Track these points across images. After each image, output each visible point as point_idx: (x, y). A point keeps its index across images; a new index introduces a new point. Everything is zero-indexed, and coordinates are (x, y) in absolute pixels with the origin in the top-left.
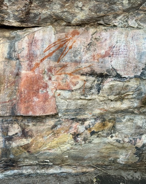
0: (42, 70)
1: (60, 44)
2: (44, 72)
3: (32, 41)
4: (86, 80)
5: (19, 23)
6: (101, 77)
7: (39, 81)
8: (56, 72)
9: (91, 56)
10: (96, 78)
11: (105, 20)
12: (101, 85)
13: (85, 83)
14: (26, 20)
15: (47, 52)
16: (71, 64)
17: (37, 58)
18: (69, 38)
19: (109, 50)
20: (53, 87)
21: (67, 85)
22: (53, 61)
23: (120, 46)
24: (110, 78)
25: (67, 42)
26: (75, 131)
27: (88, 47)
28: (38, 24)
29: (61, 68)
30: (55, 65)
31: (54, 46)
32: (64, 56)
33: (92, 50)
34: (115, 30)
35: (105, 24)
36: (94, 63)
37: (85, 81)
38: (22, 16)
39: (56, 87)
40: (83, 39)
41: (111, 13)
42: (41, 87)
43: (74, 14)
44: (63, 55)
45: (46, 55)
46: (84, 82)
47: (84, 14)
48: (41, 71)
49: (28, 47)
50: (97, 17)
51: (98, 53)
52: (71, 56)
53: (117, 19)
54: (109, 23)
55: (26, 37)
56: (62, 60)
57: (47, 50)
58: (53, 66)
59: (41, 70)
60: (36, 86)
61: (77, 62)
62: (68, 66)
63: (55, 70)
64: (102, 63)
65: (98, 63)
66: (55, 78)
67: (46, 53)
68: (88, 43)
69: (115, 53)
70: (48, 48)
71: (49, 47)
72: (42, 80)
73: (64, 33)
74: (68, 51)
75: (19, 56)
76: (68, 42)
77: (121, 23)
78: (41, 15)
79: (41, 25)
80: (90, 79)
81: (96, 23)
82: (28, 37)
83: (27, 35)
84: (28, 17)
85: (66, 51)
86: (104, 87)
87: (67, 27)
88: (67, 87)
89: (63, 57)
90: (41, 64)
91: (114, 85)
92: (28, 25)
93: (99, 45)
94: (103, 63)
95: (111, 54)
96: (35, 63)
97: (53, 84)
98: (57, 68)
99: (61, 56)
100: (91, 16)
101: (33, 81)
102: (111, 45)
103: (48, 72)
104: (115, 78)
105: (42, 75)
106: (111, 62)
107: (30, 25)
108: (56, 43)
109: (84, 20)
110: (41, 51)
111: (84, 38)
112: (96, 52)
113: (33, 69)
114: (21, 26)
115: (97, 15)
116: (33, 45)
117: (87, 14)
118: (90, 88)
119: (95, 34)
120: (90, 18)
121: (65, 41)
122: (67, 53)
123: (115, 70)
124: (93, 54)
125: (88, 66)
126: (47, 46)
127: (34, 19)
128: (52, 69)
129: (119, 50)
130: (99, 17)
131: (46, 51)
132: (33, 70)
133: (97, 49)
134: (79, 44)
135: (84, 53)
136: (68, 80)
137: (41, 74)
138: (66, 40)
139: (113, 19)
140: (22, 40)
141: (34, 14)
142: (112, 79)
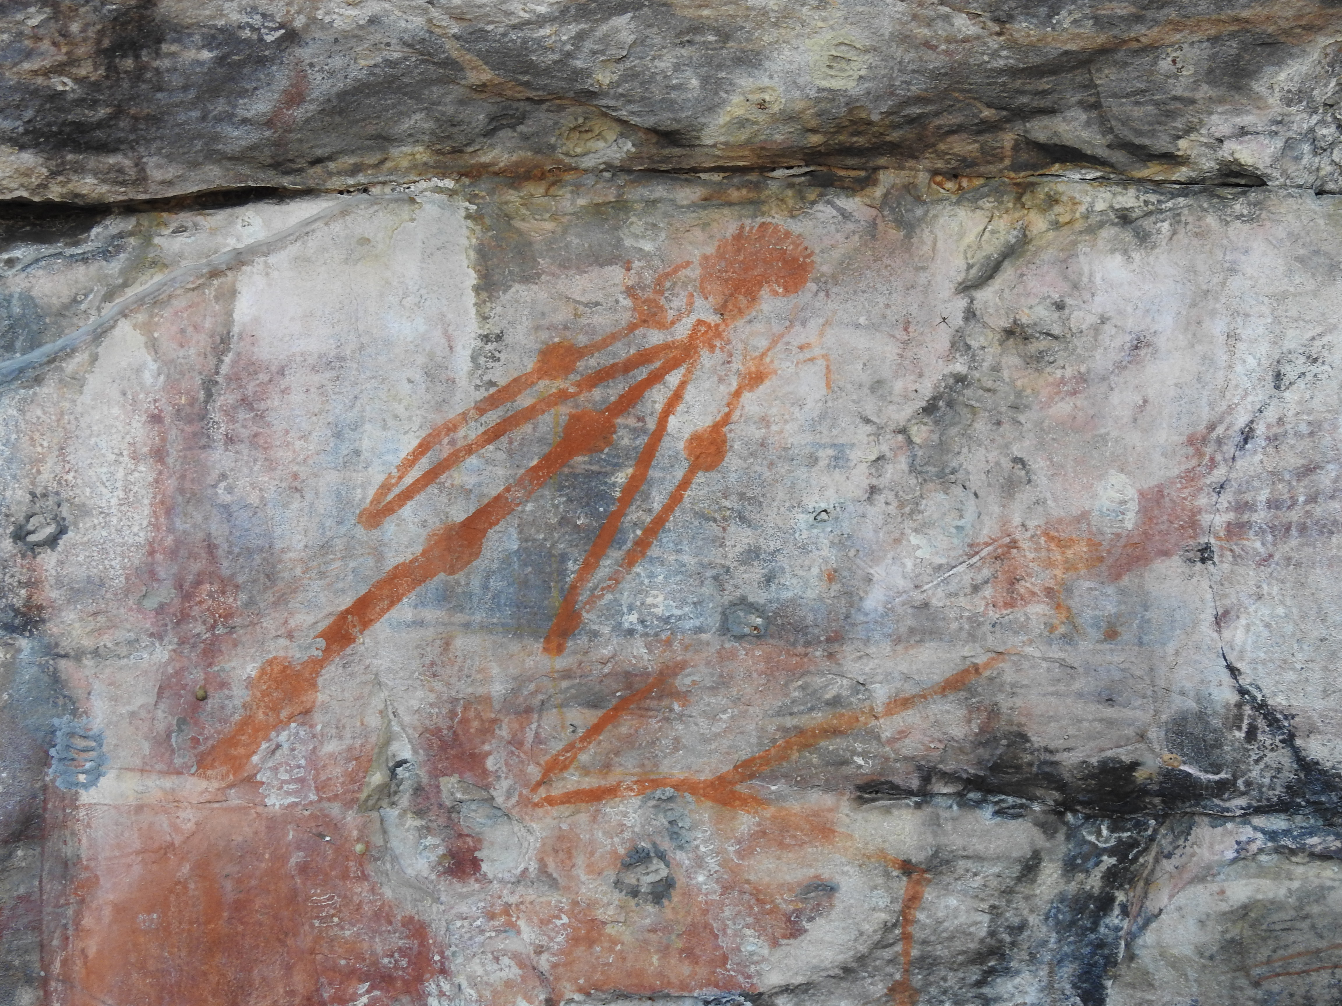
0: (351, 755)
2: (377, 778)
3: (209, 386)
4: (917, 857)
5: (28, 158)
6: (1106, 813)
7: (320, 896)
8: (534, 772)
9: (973, 549)
10: (1047, 829)
11: (1113, 106)
12: (1114, 918)
13: (912, 901)
14: (119, 112)
15: (407, 511)
16: (724, 656)
17: (281, 601)
18: (682, 331)
19: (1190, 477)
20: (511, 971)
21: (692, 931)
22: (485, 628)
23: (1315, 429)
24: (1220, 818)
25: (656, 378)
27: (920, 434)
28: (277, 166)
29: (592, 716)
30: (521, 681)
32: (630, 561)
33: (976, 481)
34: (1238, 230)
35: (1118, 157)
36: (1014, 641)
37: (907, 868)
38: (60, 69)
39: (544, 962)
40: (860, 341)
41: (1177, 26)
42: (352, 974)
43: (725, 36)
44: (614, 556)
45: (393, 560)
46: (902, 886)
47: (858, 36)
48: (336, 771)
49: (159, 454)
50: (1013, 72)
51: (1056, 512)
52: (714, 555)
53: (1259, 87)
54: (1161, 144)
55: (124, 328)
56: (613, 612)
57: (407, 495)
58: (498, 689)
59: (331, 747)
60: (275, 972)
61: (800, 629)
62: (683, 682)
63: (516, 742)
64: (1111, 634)
65: (1067, 639)
66: (533, 843)
67: (390, 527)
68: (927, 389)
69: (1260, 516)
70: (424, 464)
72: (361, 891)
73: (616, 274)
74: (675, 499)
75: (32, 584)
76: (674, 379)
77: (1310, 135)
78: (304, 53)
79: (314, 175)
80: (978, 846)
81: (1007, 139)
82: (147, 328)
83: (140, 301)
84: (138, 75)
85: (658, 500)
86: (1149, 937)
87: (659, 191)
88: (689, 954)
89: (616, 579)
90: (331, 671)
91: (1275, 905)
92: (141, 179)
93: (1063, 408)
94: (1127, 635)
95: (1220, 520)
96: (251, 669)
97: (511, 927)
98: (550, 720)
99: (588, 567)
100: (935, 61)
101: (239, 906)
102: (1205, 415)
103: (436, 774)
104: (1278, 823)
105: (352, 819)
106: (1220, 620)
107: (171, 172)
108: (525, 401)
109: (852, 105)
110: (325, 504)
111: (873, 327)
112: (1025, 496)
113: (231, 741)
114: (55, 193)
115: (1013, 45)
116: (218, 435)
117: (887, 27)
118: (979, 957)
119: (1008, 273)
120: (936, 75)
121: (628, 366)
122: (659, 522)
123: (1273, 721)
124: (989, 529)
125: (938, 676)
126: (410, 443)
127: (220, 106)
128: (488, 729)
129: (1309, 470)
130: (1037, 72)
131: (389, 510)
132: (237, 764)
133: (1039, 464)
134: (813, 407)
135: (876, 511)
136: (699, 862)
137: (335, 809)
138: (644, 357)
139: (1205, 91)
140: (70, 366)
141: (209, 42)
142: (1246, 833)
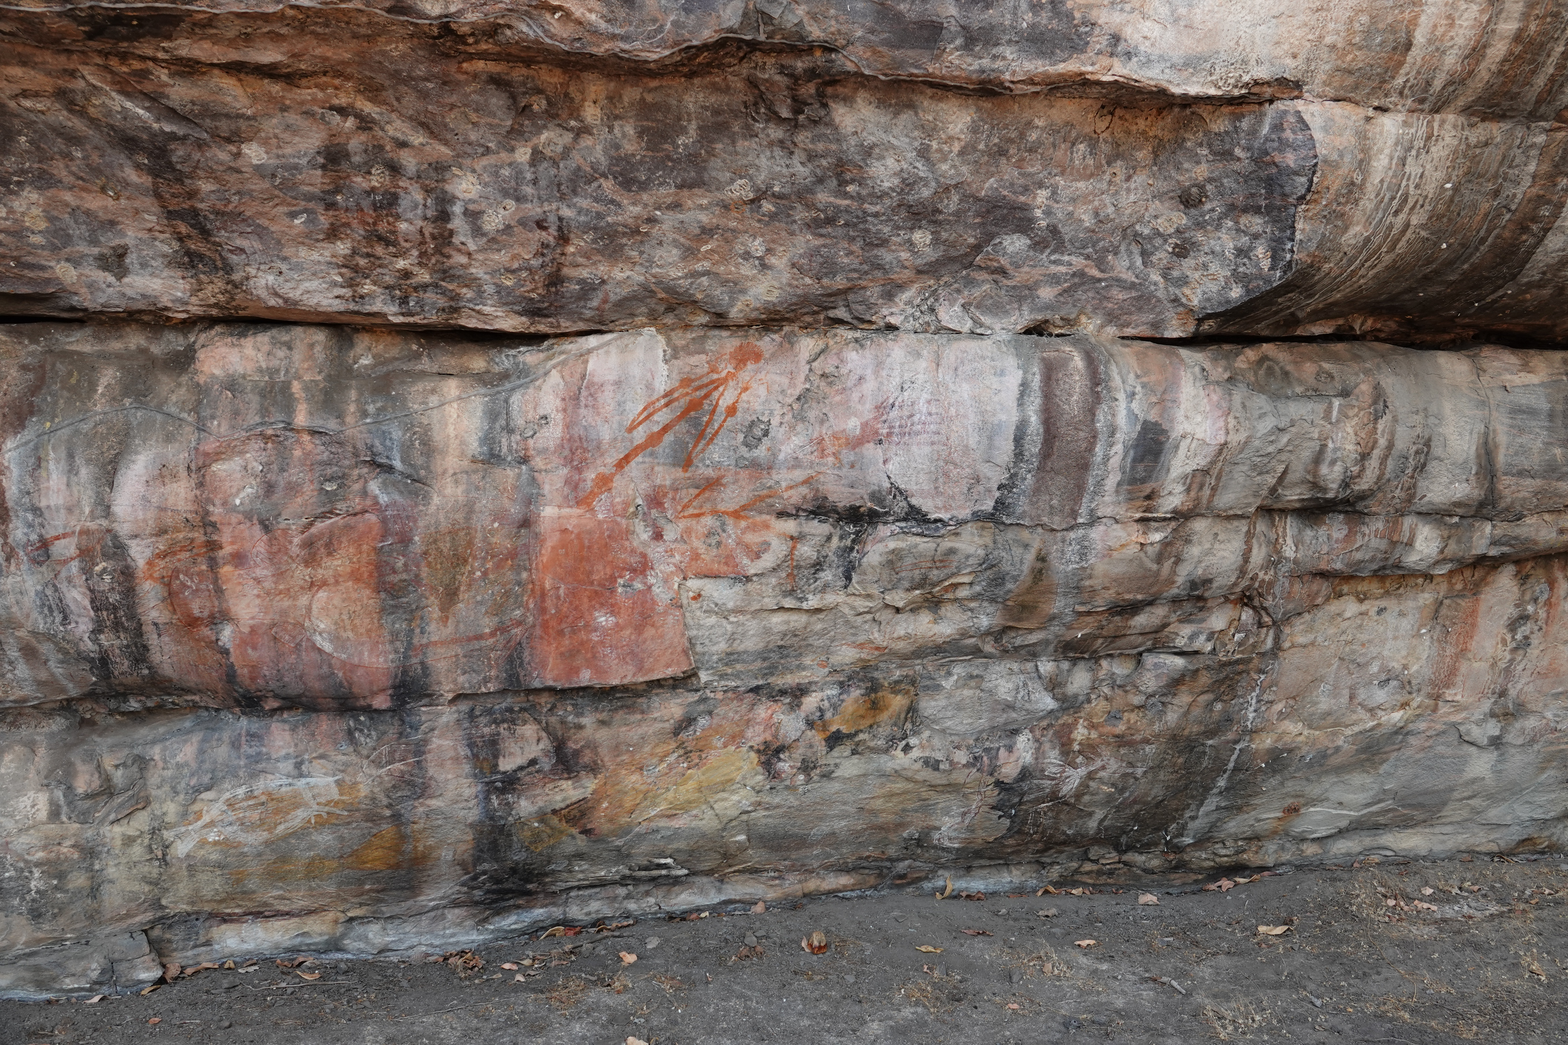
0: (623, 502)
1: (688, 398)
2: (632, 509)
3: (580, 389)
4: (795, 534)
5: (524, 319)
6: (852, 522)
7: (614, 545)
8: (679, 508)
9: (811, 441)
10: (834, 527)
11: (853, 306)
12: (854, 554)
13: (794, 548)
14: (551, 305)
15: (640, 428)
16: (736, 473)
17: (602, 455)
18: (723, 374)
19: (875, 418)
20: (673, 569)
21: (727, 557)
22: (664, 464)
23: (913, 404)
24: (886, 523)
25: (716, 388)
26: (769, 738)
27: (795, 406)
28: (601, 323)
29: (697, 491)
30: (675, 480)
31: (667, 405)
32: (708, 444)
33: (812, 420)
34: (890, 343)
35: (855, 322)
36: (823, 469)
37: (792, 538)
38: (533, 291)
39: (683, 565)
40: (777, 378)
41: (872, 281)
42: (624, 569)
43: (736, 284)
44: (703, 442)
45: (636, 443)
46: (790, 543)
47: (776, 284)
48: (619, 507)
49: (565, 410)
50: (823, 295)
51: (836, 429)
52: (734, 443)
53: (897, 300)
54: (868, 317)
55: (554, 372)
56: (703, 460)
57: (640, 423)
58: (668, 483)
59: (618, 500)
60: (600, 567)
61: (759, 465)
62: (724, 481)
63: (674, 499)
64: (852, 466)
65: (840, 468)
66: (679, 530)
67: (635, 433)
68: (797, 392)
69: (896, 430)
70: (645, 414)
71: (645, 409)
72: (627, 543)
73: (703, 357)
74: (721, 426)
75: (526, 449)
76: (721, 389)
77: (913, 315)
78: (608, 287)
79: (611, 326)
80: (813, 531)
81: (822, 317)
82: (561, 372)
83: (558, 364)
84: (556, 293)
85: (716, 426)
86: (865, 560)
87: (716, 332)
88: (726, 564)
89: (703, 450)
90: (617, 477)
91: (902, 549)
92: (559, 326)
93: (838, 398)
94: (857, 466)
95: (885, 431)
96: (593, 476)
97: (672, 556)
98: (684, 492)
99: (695, 446)
100: (799, 292)
101: (589, 547)
102: (881, 400)
103: (649, 508)
104: (903, 524)
105: (624, 522)
106: (885, 462)
107: (568, 324)
108: (676, 395)
109: (774, 305)
110: (615, 426)
111: (781, 374)
112: (826, 425)
113: (587, 498)
114: (532, 330)
115: (822, 287)
116: (583, 404)
117: (784, 281)
118: (814, 566)
119: (822, 357)
120: (799, 296)
121: (707, 385)
122: (717, 432)
123: (901, 493)
124: (816, 435)
125: (801, 479)
126: (641, 407)
127: (582, 303)
128: (665, 495)
129: (911, 416)
130: (830, 295)
131: (635, 428)
132: (589, 505)
133: (831, 415)
134: (763, 398)
135: (782, 430)
136: (729, 536)
137: (619, 519)
138: (712, 382)
139: (880, 301)
140: (537, 383)
141: (578, 283)
142: (893, 527)
